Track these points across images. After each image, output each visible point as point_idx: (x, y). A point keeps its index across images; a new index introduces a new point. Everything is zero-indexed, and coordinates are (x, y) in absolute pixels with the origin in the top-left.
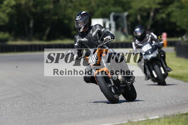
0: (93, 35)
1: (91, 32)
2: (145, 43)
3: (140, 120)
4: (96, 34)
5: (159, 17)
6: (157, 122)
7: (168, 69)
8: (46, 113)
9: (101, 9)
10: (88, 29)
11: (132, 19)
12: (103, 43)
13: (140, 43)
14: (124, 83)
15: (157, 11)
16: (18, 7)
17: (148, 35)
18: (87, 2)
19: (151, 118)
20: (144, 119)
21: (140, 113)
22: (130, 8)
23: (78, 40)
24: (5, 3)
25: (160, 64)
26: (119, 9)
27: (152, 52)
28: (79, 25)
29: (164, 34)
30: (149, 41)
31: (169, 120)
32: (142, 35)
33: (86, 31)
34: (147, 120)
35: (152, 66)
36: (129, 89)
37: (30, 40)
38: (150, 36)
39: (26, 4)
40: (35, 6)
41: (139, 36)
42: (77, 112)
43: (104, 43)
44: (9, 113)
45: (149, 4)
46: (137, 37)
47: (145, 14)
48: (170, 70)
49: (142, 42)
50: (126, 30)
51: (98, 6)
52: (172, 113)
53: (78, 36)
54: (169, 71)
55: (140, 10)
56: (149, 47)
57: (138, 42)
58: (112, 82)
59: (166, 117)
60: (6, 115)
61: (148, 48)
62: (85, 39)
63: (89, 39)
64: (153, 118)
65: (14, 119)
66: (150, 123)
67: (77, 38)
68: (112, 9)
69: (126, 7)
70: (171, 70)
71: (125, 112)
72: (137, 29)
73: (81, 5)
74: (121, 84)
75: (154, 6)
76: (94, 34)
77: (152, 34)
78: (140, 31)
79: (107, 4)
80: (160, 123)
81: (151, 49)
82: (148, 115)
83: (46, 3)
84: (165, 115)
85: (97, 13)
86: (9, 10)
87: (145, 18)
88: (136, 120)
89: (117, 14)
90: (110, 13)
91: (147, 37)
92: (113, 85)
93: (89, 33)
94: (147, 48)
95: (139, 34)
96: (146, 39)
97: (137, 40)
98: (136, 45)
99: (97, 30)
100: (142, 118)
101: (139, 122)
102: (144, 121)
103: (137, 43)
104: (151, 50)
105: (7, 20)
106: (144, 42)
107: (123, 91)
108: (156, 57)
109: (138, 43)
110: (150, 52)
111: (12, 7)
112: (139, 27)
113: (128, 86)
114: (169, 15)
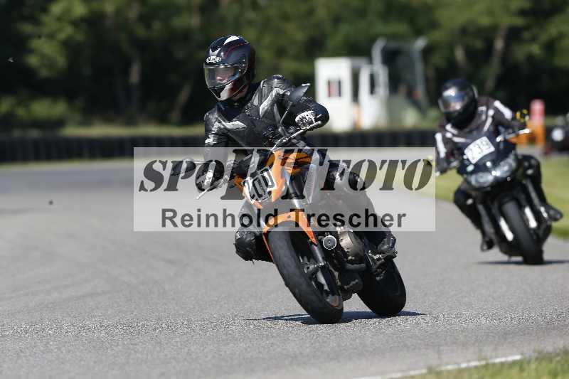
0: (261, 108)
1: (256, 101)
2: (475, 133)
3: (464, 365)
4: (272, 105)
5: (521, 52)
6: (515, 370)
7: (552, 212)
8: (179, 344)
9: (345, 29)
10: (245, 91)
11: (438, 59)
12: (289, 133)
13: (459, 133)
14: (361, 258)
15: (514, 35)
16: (93, 22)
17: (483, 108)
18: (303, 8)
19: (498, 360)
20: (474, 364)
21: (464, 345)
22: (434, 25)
23: (216, 127)
24: (56, 9)
25: (522, 197)
26: (401, 28)
27: (496, 164)
28: (218, 78)
29: (537, 106)
30: (488, 130)
31: (552, 366)
32: (465, 108)
33: (241, 98)
34: (486, 366)
35: (496, 205)
36: (378, 278)
37: (131, 122)
38: (491, 112)
39: (118, 12)
40: (145, 19)
41: (456, 114)
42: (272, 340)
43: (292, 134)
44: (67, 345)
45: (490, 12)
46: (449, 118)
47: (479, 44)
48: (557, 215)
49: (467, 130)
50: (420, 92)
51: (337, 20)
52: (561, 347)
53: (216, 115)
54: (556, 220)
55: (464, 31)
56: (487, 147)
57: (455, 132)
58: (319, 256)
59: (543, 357)
60: (59, 349)
61: (482, 151)
62: (238, 122)
63: (250, 121)
64: (503, 360)
65: (83, 363)
66: (494, 375)
67: (214, 120)
68: (380, 27)
69: (419, 21)
70: (562, 216)
71: (419, 342)
72: (451, 92)
73: (285, 17)
74: (352, 262)
75: (507, 21)
76: (265, 106)
77: (498, 104)
78: (460, 97)
79: (361, 13)
80: (525, 374)
81: (491, 153)
82: (488, 350)
83: (178, 10)
84: (540, 353)
85: (333, 42)
86: (67, 32)
87: (480, 57)
88: (450, 367)
89: (393, 45)
90: (372, 41)
91: (481, 115)
92: (323, 264)
93: (249, 104)
94: (480, 151)
95: (457, 106)
96: (479, 122)
97: (449, 127)
98: (447, 141)
99: (274, 93)
100: (469, 361)
101: (461, 371)
102: (476, 367)
103: (449, 135)
104: (494, 157)
105: (61, 61)
106: (471, 132)
107: (357, 283)
108: (509, 179)
109: (454, 135)
110: (489, 164)
111: (76, 23)
112: (455, 85)
113: (374, 267)
114: (550, 47)
